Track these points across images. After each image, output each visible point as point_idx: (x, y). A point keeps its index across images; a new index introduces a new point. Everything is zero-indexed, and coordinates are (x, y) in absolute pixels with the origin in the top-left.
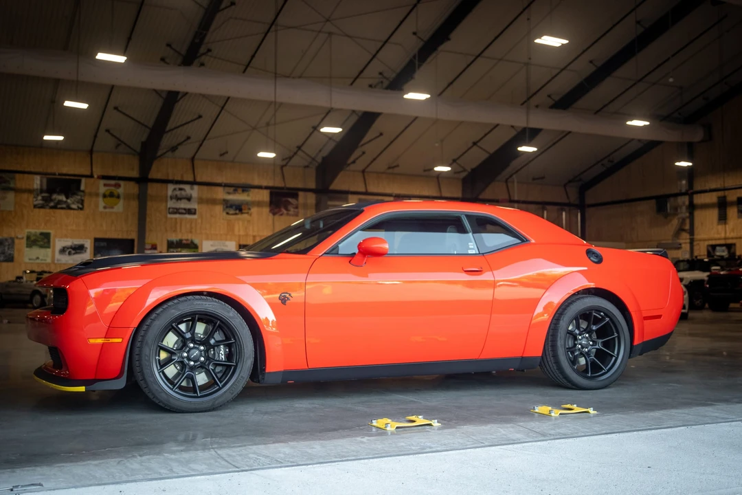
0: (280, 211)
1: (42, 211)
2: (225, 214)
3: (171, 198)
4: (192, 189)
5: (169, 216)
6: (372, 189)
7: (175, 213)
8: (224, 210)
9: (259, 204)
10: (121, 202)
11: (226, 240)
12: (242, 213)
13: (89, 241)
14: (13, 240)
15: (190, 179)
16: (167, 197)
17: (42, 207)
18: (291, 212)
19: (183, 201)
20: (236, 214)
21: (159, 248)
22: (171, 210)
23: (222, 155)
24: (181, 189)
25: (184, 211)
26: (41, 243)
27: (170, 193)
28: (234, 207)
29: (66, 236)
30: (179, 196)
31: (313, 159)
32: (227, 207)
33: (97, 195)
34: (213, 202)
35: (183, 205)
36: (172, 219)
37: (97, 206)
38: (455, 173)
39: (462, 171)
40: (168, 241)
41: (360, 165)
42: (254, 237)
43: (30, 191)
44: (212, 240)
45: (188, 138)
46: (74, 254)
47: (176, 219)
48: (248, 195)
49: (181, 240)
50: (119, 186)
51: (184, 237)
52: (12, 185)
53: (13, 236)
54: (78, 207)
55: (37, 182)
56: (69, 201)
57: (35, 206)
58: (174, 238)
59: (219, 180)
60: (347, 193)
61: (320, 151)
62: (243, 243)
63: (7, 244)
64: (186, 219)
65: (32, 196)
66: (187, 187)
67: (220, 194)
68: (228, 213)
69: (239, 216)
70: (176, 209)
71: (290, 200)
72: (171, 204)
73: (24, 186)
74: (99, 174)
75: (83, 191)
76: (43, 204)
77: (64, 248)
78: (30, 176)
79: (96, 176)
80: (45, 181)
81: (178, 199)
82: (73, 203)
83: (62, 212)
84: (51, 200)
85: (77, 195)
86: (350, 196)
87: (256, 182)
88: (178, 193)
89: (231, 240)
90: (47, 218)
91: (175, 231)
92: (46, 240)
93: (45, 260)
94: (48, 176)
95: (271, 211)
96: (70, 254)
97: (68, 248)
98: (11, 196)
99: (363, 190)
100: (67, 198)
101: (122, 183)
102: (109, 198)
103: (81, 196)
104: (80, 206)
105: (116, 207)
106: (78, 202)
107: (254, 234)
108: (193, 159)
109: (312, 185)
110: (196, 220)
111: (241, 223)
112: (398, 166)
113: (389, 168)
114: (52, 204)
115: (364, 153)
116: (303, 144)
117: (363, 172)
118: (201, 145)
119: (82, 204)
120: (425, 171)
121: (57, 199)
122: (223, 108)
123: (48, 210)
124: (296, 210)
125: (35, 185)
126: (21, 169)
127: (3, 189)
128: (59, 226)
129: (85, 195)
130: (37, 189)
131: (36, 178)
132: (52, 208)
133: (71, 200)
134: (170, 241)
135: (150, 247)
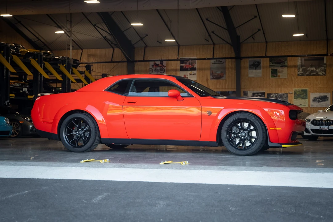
13: (330, 93)
14: (287, 94)
17: (302, 75)
26: (302, 96)
29: (316, 92)
43: (295, 66)
46: (321, 101)
52: (286, 64)
53: (287, 93)
54: (323, 73)
55: (299, 61)
56: (317, 70)
57: (298, 75)
63: (284, 97)
65: (297, 69)
73: (292, 64)
74: (332, 53)
75: (325, 64)
76: (303, 73)
77: (315, 98)
78: (295, 57)
79: (329, 55)
80: (303, 59)
82: (320, 72)
83: (314, 77)
84: (307, 71)
85: (323, 67)
92: (305, 94)
93: (305, 106)
94: (305, 57)
96: (319, 102)
97: (317, 98)
98: (285, 70)
100: (316, 69)
104: (324, 73)
106: (323, 71)
114: (308, 73)
119: (325, 72)
121: (310, 70)
123: (306, 77)
125: (298, 63)
126: (290, 55)
127: (281, 66)
128: (312, 85)
129: (326, 66)
130: (299, 65)
131: (299, 59)
132: (308, 75)
133: (318, 70)
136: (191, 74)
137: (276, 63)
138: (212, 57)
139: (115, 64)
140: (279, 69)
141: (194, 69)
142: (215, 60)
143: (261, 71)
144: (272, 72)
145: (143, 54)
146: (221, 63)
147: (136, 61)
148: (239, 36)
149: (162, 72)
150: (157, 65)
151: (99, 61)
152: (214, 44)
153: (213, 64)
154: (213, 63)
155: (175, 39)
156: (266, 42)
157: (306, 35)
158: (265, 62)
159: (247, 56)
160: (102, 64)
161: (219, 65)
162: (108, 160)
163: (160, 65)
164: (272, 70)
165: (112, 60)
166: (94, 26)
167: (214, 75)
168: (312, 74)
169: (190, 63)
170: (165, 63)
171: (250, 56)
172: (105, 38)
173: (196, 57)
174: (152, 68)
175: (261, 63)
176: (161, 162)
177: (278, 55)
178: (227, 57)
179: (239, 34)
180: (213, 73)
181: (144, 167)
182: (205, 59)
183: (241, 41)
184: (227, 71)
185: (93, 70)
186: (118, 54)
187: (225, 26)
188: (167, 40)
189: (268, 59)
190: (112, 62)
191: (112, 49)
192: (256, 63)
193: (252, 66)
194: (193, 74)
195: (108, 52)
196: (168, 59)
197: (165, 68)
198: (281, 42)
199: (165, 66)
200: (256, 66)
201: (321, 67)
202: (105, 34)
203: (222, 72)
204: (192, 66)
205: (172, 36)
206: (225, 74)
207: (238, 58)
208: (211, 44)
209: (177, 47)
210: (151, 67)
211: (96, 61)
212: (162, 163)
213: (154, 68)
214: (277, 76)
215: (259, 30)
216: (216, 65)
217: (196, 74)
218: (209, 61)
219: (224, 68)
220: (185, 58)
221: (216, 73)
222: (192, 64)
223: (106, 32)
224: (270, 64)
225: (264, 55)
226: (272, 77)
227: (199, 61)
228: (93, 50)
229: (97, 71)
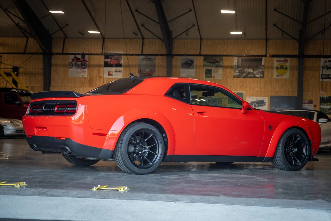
1: (239, 79)
3: (323, 68)
5: (322, 80)
7: (326, 78)
10: (288, 72)
13: (267, 98)
16: (320, 67)
17: (238, 77)
21: (314, 103)
22: (323, 76)
27: (322, 64)
29: (253, 95)
30: (328, 66)
33: (273, 68)
36: (323, 82)
37: (272, 75)
40: (320, 97)
43: (232, 67)
45: (330, 25)
46: (258, 106)
47: (327, 82)
50: (287, 61)
52: (221, 64)
54: (260, 76)
55: (235, 61)
56: (254, 72)
57: (234, 77)
58: (325, 95)
63: (218, 101)
65: (233, 70)
70: (327, 75)
72: (323, 72)
73: (228, 65)
74: (271, 54)
75: (263, 66)
76: (239, 75)
77: (251, 103)
78: (231, 57)
79: (268, 56)
80: (240, 60)
81: (328, 68)
82: (257, 74)
83: (251, 79)
84: (244, 72)
85: (261, 69)
88: (328, 64)
90: (242, 84)
91: (326, 91)
94: (242, 57)
97: (254, 103)
98: (220, 70)
100: (254, 71)
101: (289, 59)
102: (280, 69)
103: (262, 69)
104: (262, 76)
105: (284, 75)
106: (260, 73)
114: (244, 75)
119: (263, 74)
121: (247, 72)
123: (242, 79)
125: (234, 63)
126: (226, 54)
127: (216, 66)
128: (249, 88)
129: (264, 68)
130: (235, 66)
131: (235, 59)
132: (244, 77)
133: (256, 72)
134: (322, 97)
135: (307, 102)
136: (116, 71)
137: (210, 62)
138: (140, 53)
139: (29, 56)
140: (213, 69)
141: (119, 65)
142: (144, 57)
143: (194, 70)
144: (206, 72)
145: (62, 46)
146: (150, 59)
147: (54, 54)
148: (172, 31)
149: (83, 67)
150: (78, 59)
151: (10, 51)
152: (143, 38)
153: (142, 61)
154: (142, 59)
155: (99, 31)
156: (201, 39)
157: (244, 33)
158: (199, 61)
159: (179, 54)
160: (12, 55)
161: (148, 62)
162: (25, 183)
163: (82, 60)
164: (206, 70)
165: (25, 51)
166: (5, 10)
167: (142, 73)
168: (249, 76)
169: (116, 59)
170: (87, 57)
171: (182, 53)
172: (17, 25)
173: (122, 53)
174: (72, 63)
175: (195, 62)
176: (93, 188)
177: (213, 53)
178: (157, 53)
179: (171, 29)
180: (141, 71)
181: (72, 195)
182: (132, 55)
183: (174, 36)
184: (157, 70)
185: (2, 62)
186: (33, 44)
187: (157, 19)
188: (90, 32)
189: (202, 58)
190: (25, 53)
191: (25, 39)
192: (189, 61)
193: (184, 65)
194: (118, 70)
195: (21, 42)
196: (90, 53)
197: (87, 63)
198: (217, 39)
199: (87, 60)
200: (189, 64)
201: (259, 69)
202: (17, 20)
203: (151, 70)
204: (118, 62)
205: (96, 27)
206: (155, 71)
207: (170, 55)
208: (140, 39)
209: (102, 40)
210: (71, 61)
211: (6, 52)
212: (95, 189)
213: (75, 62)
214: (211, 77)
215: (194, 25)
216: (144, 62)
217: (122, 71)
218: (137, 57)
219: (154, 66)
220: (110, 53)
221: (144, 71)
222: (118, 60)
223: (19, 18)
224: (204, 63)
225: (198, 53)
226: (206, 78)
227: (126, 57)
228: (3, 38)
229: (6, 63)
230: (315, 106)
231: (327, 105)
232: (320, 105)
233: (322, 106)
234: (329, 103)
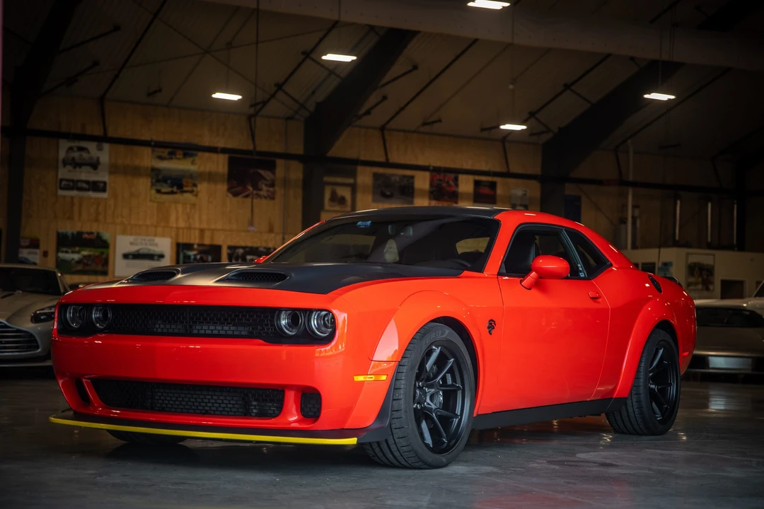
0: (245, 189)
2: (153, 192)
3: (65, 163)
4: (100, 149)
5: (61, 192)
6: (395, 157)
7: (71, 189)
8: (152, 185)
9: (211, 177)
11: (156, 235)
12: (183, 192)
15: (98, 131)
16: (57, 160)
18: (263, 193)
19: (85, 168)
20: (172, 193)
21: (43, 247)
22: (64, 183)
23: (149, 95)
24: (81, 149)
25: (85, 186)
27: (62, 154)
28: (169, 181)
30: (77, 160)
31: (302, 106)
32: (158, 181)
34: (136, 172)
35: (85, 175)
36: (64, 197)
38: (532, 134)
39: (542, 133)
40: (58, 234)
41: (378, 117)
42: (202, 231)
44: (131, 234)
45: (96, 64)
47: (72, 198)
48: (193, 163)
49: (80, 234)
51: (86, 228)
58: (69, 228)
59: (146, 136)
60: (356, 162)
61: (313, 93)
62: (181, 241)
64: (90, 198)
66: (92, 146)
67: (147, 159)
68: (158, 191)
69: (178, 196)
70: (73, 181)
71: (262, 172)
72: (65, 173)
81: (77, 164)
86: (360, 169)
87: (207, 141)
88: (76, 155)
89: (163, 236)
91: (70, 218)
95: (229, 190)
99: (382, 159)
107: (202, 227)
108: (102, 100)
109: (298, 149)
110: (106, 199)
111: (180, 207)
112: (440, 121)
113: (424, 124)
115: (385, 98)
116: (286, 80)
117: (382, 129)
118: (117, 76)
120: (483, 130)
122: (156, 15)
124: (271, 189)
134: (62, 234)
135: (27, 244)
230: (45, 254)
231: (73, 252)
232: (58, 251)
233: (61, 255)
234: (77, 249)
